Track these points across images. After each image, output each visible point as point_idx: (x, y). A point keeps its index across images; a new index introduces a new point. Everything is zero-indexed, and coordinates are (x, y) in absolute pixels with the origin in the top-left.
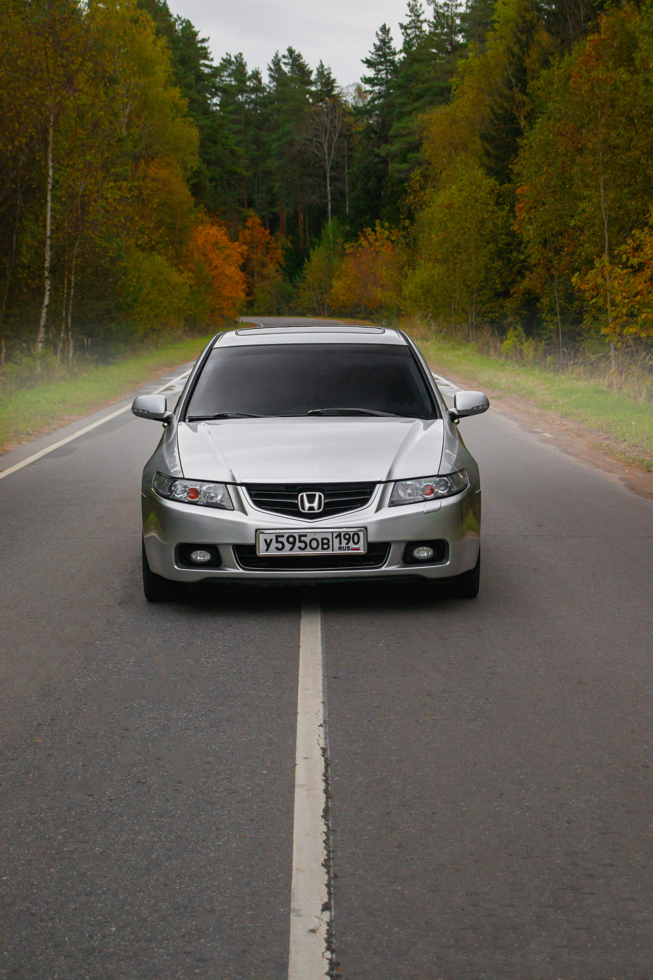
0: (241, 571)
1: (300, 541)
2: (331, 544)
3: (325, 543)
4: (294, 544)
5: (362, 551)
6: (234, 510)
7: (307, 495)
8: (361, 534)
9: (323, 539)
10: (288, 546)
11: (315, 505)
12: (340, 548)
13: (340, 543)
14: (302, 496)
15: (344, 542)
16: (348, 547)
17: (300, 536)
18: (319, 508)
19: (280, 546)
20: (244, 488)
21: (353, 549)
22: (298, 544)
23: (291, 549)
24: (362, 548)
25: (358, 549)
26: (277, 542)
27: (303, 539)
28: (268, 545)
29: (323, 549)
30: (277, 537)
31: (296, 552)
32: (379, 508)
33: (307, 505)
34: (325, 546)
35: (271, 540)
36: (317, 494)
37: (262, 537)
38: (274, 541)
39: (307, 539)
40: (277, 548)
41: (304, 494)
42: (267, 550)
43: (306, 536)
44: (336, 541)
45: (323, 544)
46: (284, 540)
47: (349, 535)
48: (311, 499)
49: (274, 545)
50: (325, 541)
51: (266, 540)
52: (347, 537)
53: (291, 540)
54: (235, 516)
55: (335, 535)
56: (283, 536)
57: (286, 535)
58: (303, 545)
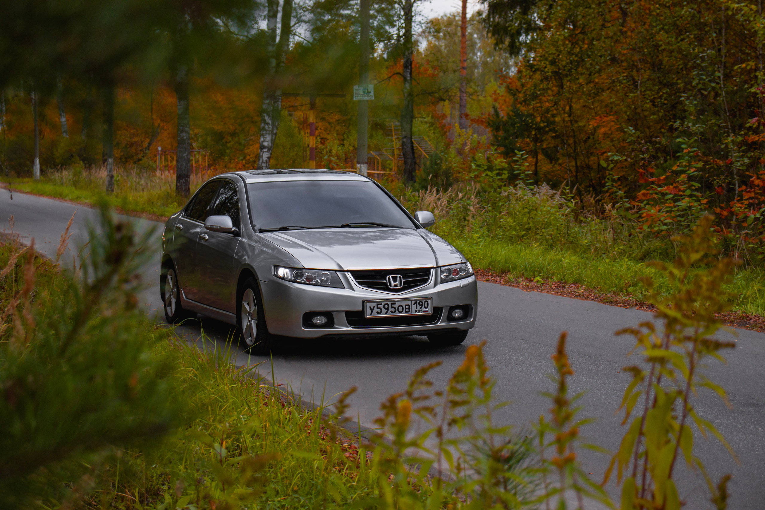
0: (350, 328)
1: (392, 307)
2: (411, 308)
3: (407, 308)
4: (388, 309)
5: (430, 313)
6: (344, 288)
7: (392, 277)
8: (429, 301)
9: (406, 306)
10: (384, 311)
11: (398, 283)
12: (416, 311)
13: (417, 308)
14: (389, 278)
15: (419, 307)
16: (421, 310)
17: (392, 304)
18: (401, 285)
19: (379, 311)
20: (349, 273)
21: (424, 312)
22: (390, 309)
23: (386, 313)
24: (430, 311)
25: (427, 311)
26: (378, 308)
27: (393, 306)
28: (372, 310)
29: (406, 312)
30: (378, 305)
31: (390, 315)
32: (435, 285)
33: (393, 283)
34: (407, 310)
35: (374, 307)
36: (398, 276)
37: (368, 306)
38: (376, 308)
39: (396, 306)
40: (377, 313)
41: (390, 276)
42: (371, 314)
43: (395, 304)
44: (414, 307)
45: (406, 309)
46: (382, 307)
47: (422, 302)
48: (395, 279)
49: (376, 310)
50: (407, 307)
51: (370, 307)
52: (421, 303)
53: (386, 306)
54: (346, 292)
55: (413, 302)
56: (381, 304)
57: (383, 304)
58: (393, 310)
